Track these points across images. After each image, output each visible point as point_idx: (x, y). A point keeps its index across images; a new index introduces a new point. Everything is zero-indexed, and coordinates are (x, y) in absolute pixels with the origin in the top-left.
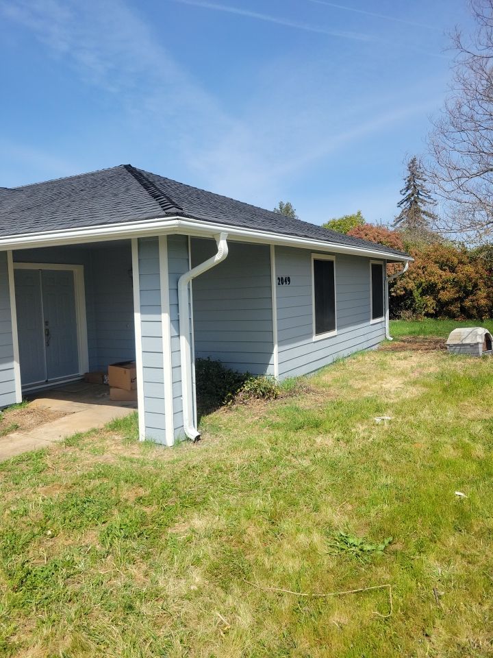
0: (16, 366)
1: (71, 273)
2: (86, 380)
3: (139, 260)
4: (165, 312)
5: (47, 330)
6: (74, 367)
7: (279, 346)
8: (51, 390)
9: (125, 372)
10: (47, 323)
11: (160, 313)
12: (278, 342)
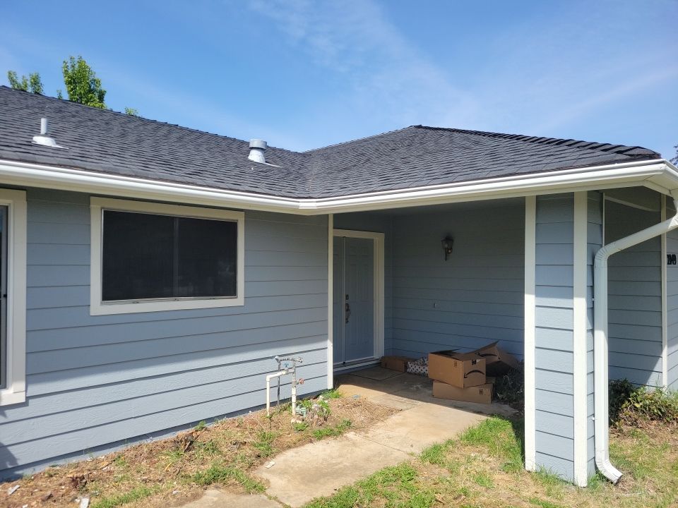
0: (329, 344)
1: (371, 242)
2: (382, 365)
3: (537, 224)
4: (580, 296)
5: (347, 305)
6: (369, 348)
7: (668, 347)
8: (349, 374)
9: (456, 364)
10: (347, 297)
11: (571, 297)
12: (668, 341)
